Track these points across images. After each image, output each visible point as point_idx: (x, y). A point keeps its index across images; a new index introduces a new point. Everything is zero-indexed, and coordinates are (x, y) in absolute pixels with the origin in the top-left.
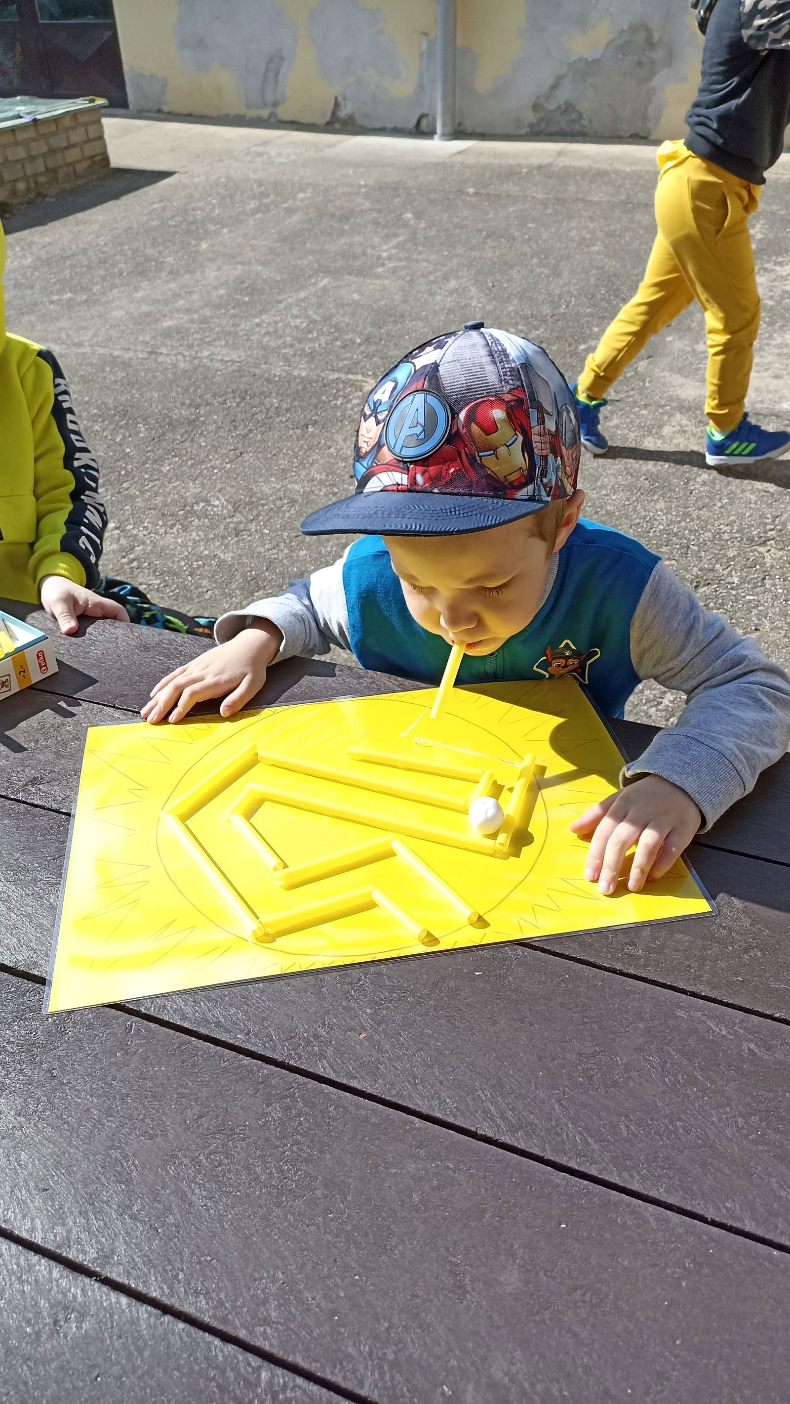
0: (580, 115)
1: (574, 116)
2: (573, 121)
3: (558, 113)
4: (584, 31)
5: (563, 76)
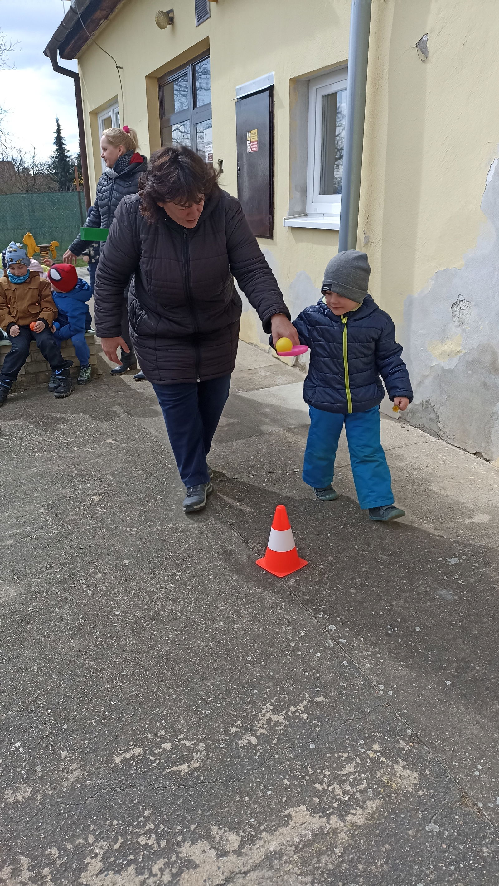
0: (438, 417)
1: (432, 416)
2: (431, 419)
3: (420, 409)
4: (443, 341)
5: (426, 377)
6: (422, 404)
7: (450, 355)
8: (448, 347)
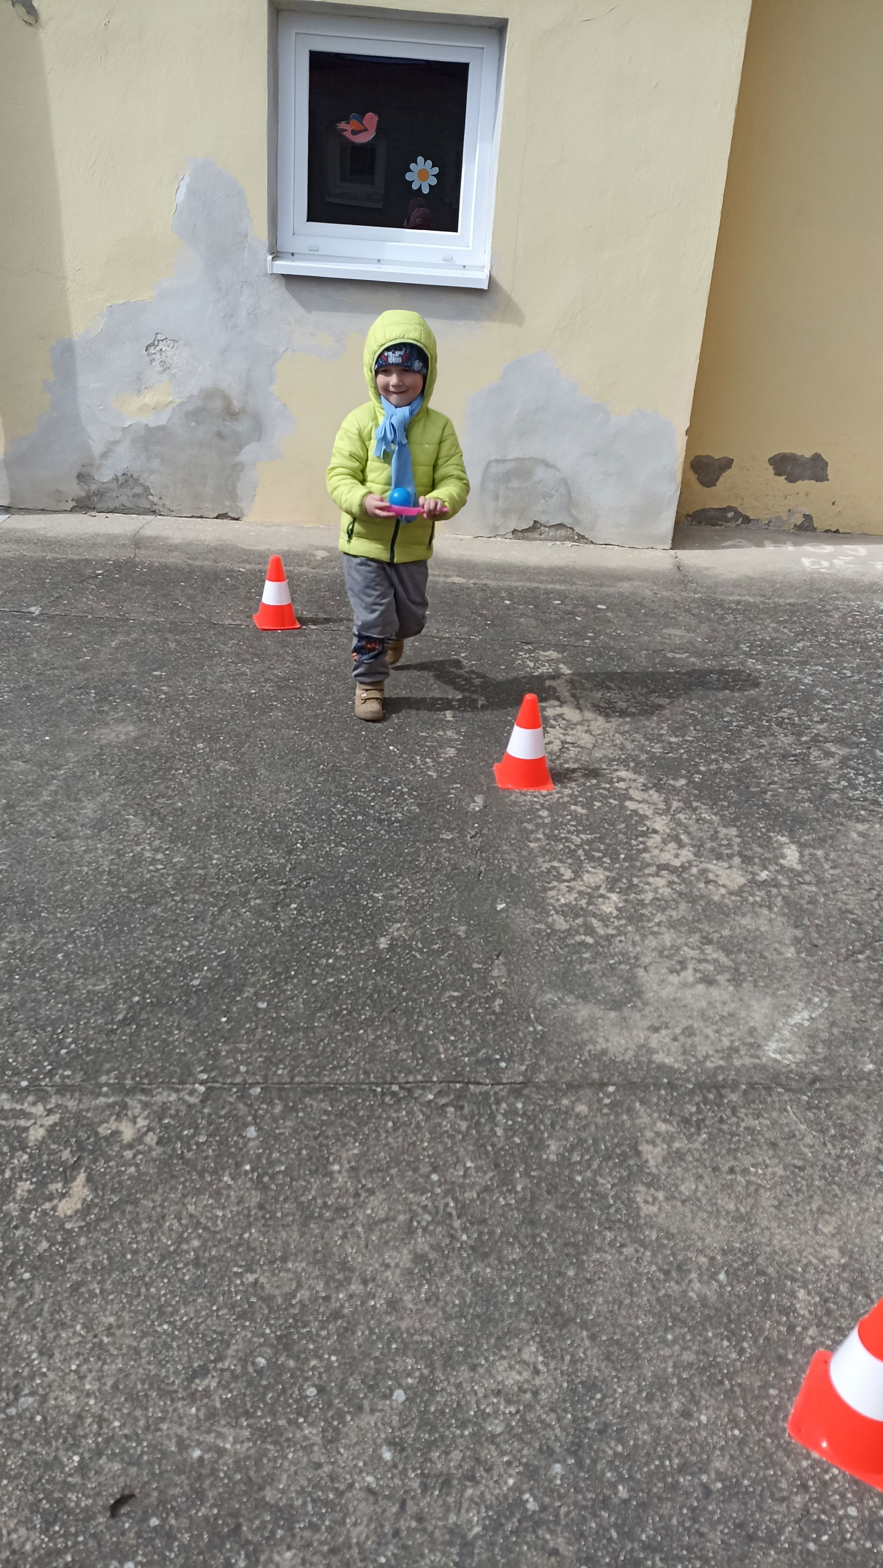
1: (138, 490)
3: (114, 486)
4: (139, 392)
5: (116, 443)
6: (116, 479)
7: (156, 408)
8: (149, 398)
